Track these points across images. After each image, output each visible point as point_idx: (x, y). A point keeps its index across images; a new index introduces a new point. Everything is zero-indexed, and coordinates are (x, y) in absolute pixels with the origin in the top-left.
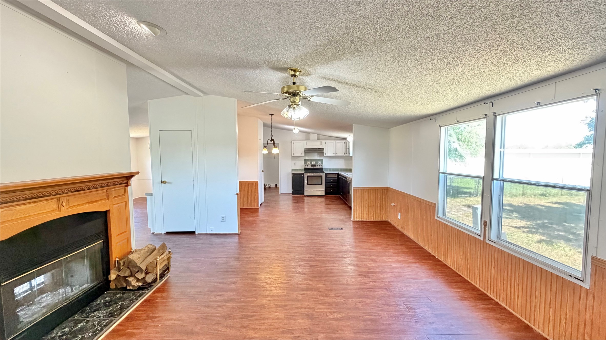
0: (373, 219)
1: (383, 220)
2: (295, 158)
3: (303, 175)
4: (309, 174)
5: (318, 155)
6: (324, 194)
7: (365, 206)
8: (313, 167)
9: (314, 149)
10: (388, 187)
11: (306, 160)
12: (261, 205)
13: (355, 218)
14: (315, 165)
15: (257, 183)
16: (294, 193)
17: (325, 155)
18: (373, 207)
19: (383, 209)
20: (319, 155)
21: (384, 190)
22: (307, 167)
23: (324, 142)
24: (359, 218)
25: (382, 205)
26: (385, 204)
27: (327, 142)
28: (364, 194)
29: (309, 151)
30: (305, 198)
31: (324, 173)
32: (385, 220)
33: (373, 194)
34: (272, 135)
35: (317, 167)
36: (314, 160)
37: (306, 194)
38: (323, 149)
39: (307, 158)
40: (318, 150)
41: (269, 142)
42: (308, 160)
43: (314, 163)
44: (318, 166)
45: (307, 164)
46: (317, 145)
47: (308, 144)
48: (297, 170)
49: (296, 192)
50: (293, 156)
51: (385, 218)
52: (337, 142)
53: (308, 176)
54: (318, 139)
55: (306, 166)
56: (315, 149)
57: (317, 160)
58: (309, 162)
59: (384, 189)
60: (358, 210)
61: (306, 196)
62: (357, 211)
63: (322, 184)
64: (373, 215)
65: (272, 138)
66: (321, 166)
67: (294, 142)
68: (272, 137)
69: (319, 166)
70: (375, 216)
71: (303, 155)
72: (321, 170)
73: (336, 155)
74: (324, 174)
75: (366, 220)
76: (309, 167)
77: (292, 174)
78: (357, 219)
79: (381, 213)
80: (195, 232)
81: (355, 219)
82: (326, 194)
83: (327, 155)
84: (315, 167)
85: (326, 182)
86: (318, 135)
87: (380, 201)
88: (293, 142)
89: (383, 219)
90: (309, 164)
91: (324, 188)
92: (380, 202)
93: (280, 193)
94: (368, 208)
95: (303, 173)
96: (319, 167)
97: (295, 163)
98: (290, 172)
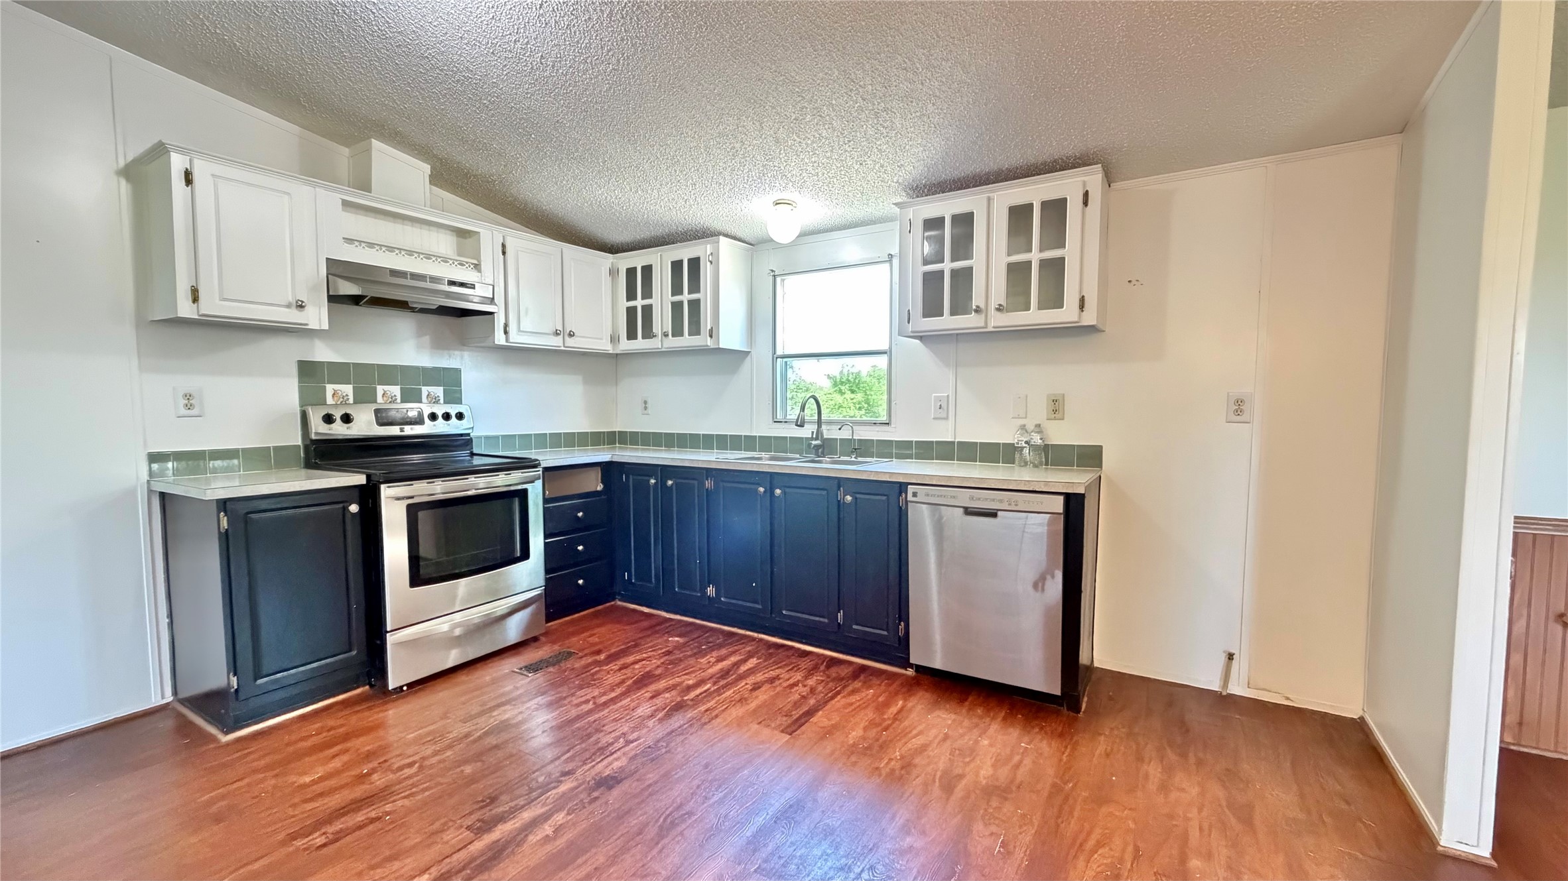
3: (353, 508)
5: (420, 334)
8: (394, 431)
11: (309, 372)
17: (495, 338)
20: (427, 339)
22: (344, 430)
23: (488, 235)
27: (514, 241)
29: (359, 289)
30: (393, 713)
35: (428, 427)
36: (390, 373)
37: (393, 678)
39: (332, 352)
42: (335, 372)
43: (388, 395)
44: (433, 417)
45: (332, 401)
46: (432, 252)
47: (356, 225)
55: (330, 420)
58: (351, 389)
61: (394, 692)
67: (202, 170)
69: (447, 417)
71: (314, 316)
73: (570, 343)
74: (539, 474)
76: (365, 426)
83: (516, 338)
84: (411, 431)
90: (352, 404)
91: (542, 581)
96: (443, 427)
97: (188, 396)
98: (132, 493)
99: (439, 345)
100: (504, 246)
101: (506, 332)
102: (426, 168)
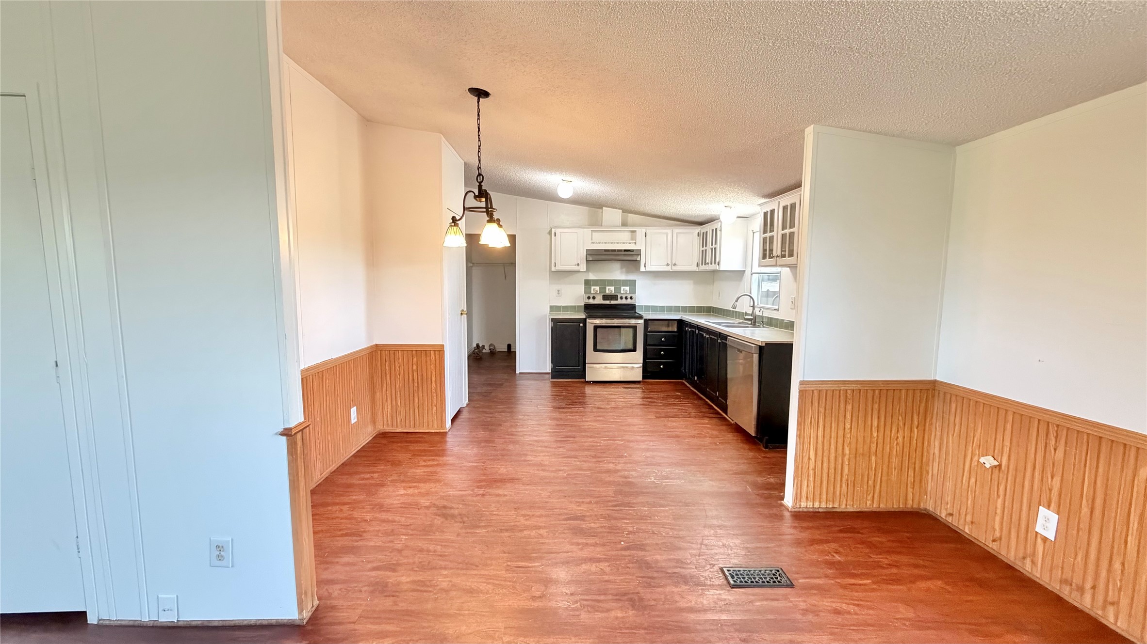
0: (869, 502)
1: (909, 506)
2: (561, 275)
3: (581, 325)
4: (598, 322)
5: (622, 268)
6: (640, 379)
7: (843, 455)
8: (608, 302)
9: (612, 250)
10: (935, 382)
11: (588, 283)
12: (453, 420)
13: (804, 499)
14: (614, 297)
15: (439, 351)
16: (556, 373)
17: (642, 269)
18: (873, 458)
19: (911, 466)
20: (624, 270)
21: (918, 394)
22: (591, 301)
23: (640, 231)
24: (817, 500)
25: (906, 450)
26: (919, 444)
27: (650, 231)
28: (842, 406)
29: (597, 257)
30: (589, 390)
31: (641, 317)
32: (915, 506)
33: (876, 406)
34: (480, 175)
35: (619, 302)
36: (611, 282)
37: (588, 378)
38: (638, 253)
39: (592, 277)
40: (623, 253)
41: (472, 202)
42: (596, 282)
43: (611, 289)
44: (621, 298)
45: (592, 292)
46: (620, 241)
47: (597, 236)
48: (566, 308)
49: (562, 371)
50: (553, 269)
51: (916, 501)
52: (677, 234)
53: (596, 328)
54: (624, 224)
55: (589, 298)
56: (614, 250)
57: (617, 283)
58: (597, 288)
59: (920, 387)
60: (814, 469)
61: (589, 383)
62: (811, 472)
63: (634, 350)
64: (871, 489)
65: (480, 187)
66: (631, 298)
67: (558, 231)
68: (480, 183)
69: (626, 298)
70: (877, 491)
71: (583, 267)
72: (629, 310)
73: (675, 268)
74: (641, 321)
75: (843, 506)
76: (599, 300)
77: (553, 320)
78: (810, 505)
79: (904, 478)
80: (83, 614)
81: (803, 505)
82: (645, 376)
83: (649, 268)
84: (613, 302)
85: (646, 344)
86: (623, 212)
87: (900, 435)
88: (553, 231)
89: (910, 502)
90: (596, 293)
91: (642, 362)
92: (900, 439)
93: (518, 372)
94: (853, 460)
95: (584, 317)
96: (624, 302)
97: (558, 291)
98: (546, 315)
99: (628, 272)
100: (646, 233)
101: (645, 267)
102: (621, 211)
